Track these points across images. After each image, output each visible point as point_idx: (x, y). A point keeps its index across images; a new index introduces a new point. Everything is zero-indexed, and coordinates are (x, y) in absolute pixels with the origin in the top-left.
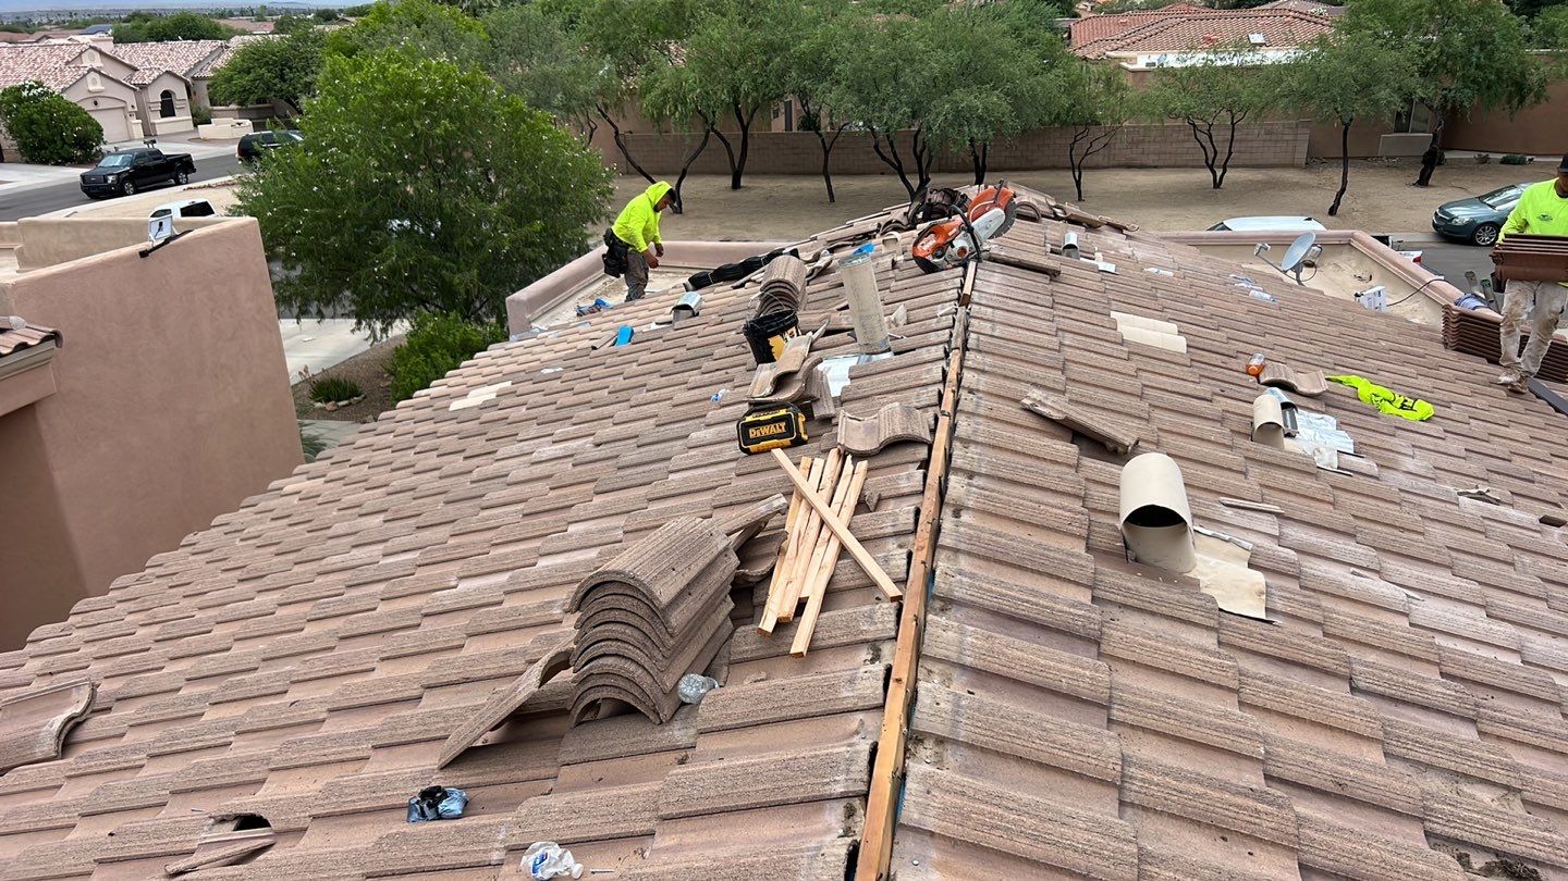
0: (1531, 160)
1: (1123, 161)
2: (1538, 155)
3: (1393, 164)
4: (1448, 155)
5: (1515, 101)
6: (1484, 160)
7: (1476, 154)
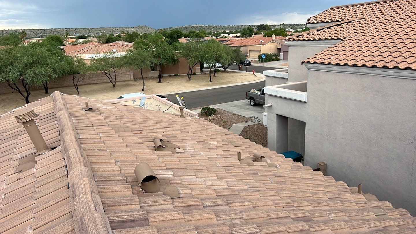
0: (179, 75)
1: (88, 83)
2: (181, 74)
3: (152, 78)
4: (163, 75)
5: (174, 63)
6: (171, 76)
7: (169, 75)
